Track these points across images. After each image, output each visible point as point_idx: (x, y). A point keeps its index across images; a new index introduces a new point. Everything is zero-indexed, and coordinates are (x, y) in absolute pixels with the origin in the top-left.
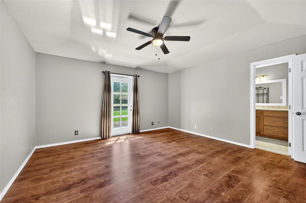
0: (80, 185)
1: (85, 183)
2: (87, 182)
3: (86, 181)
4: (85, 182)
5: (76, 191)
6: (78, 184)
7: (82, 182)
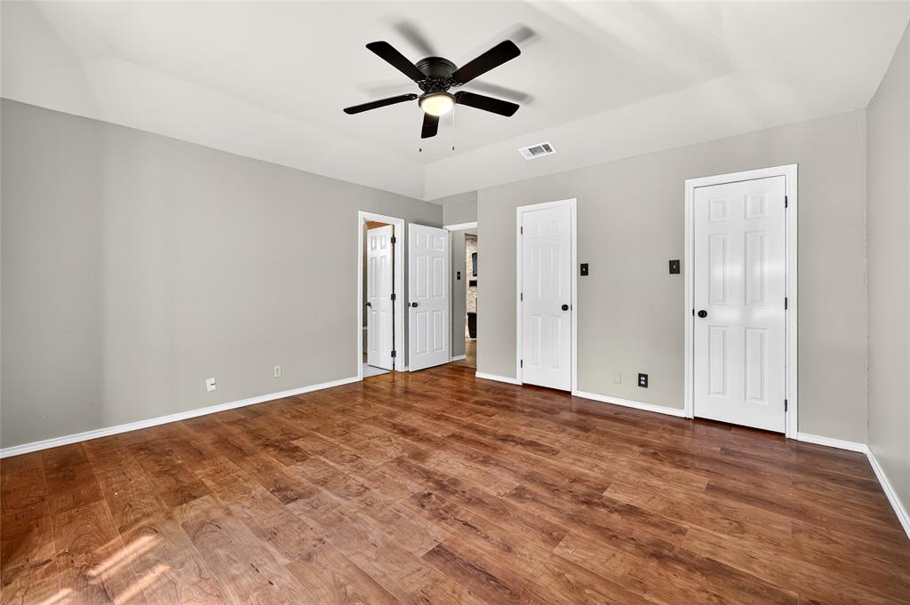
0: (677, 549)
1: (659, 544)
2: (652, 544)
3: (655, 549)
4: (659, 546)
5: (696, 543)
6: (681, 556)
7: (666, 552)
